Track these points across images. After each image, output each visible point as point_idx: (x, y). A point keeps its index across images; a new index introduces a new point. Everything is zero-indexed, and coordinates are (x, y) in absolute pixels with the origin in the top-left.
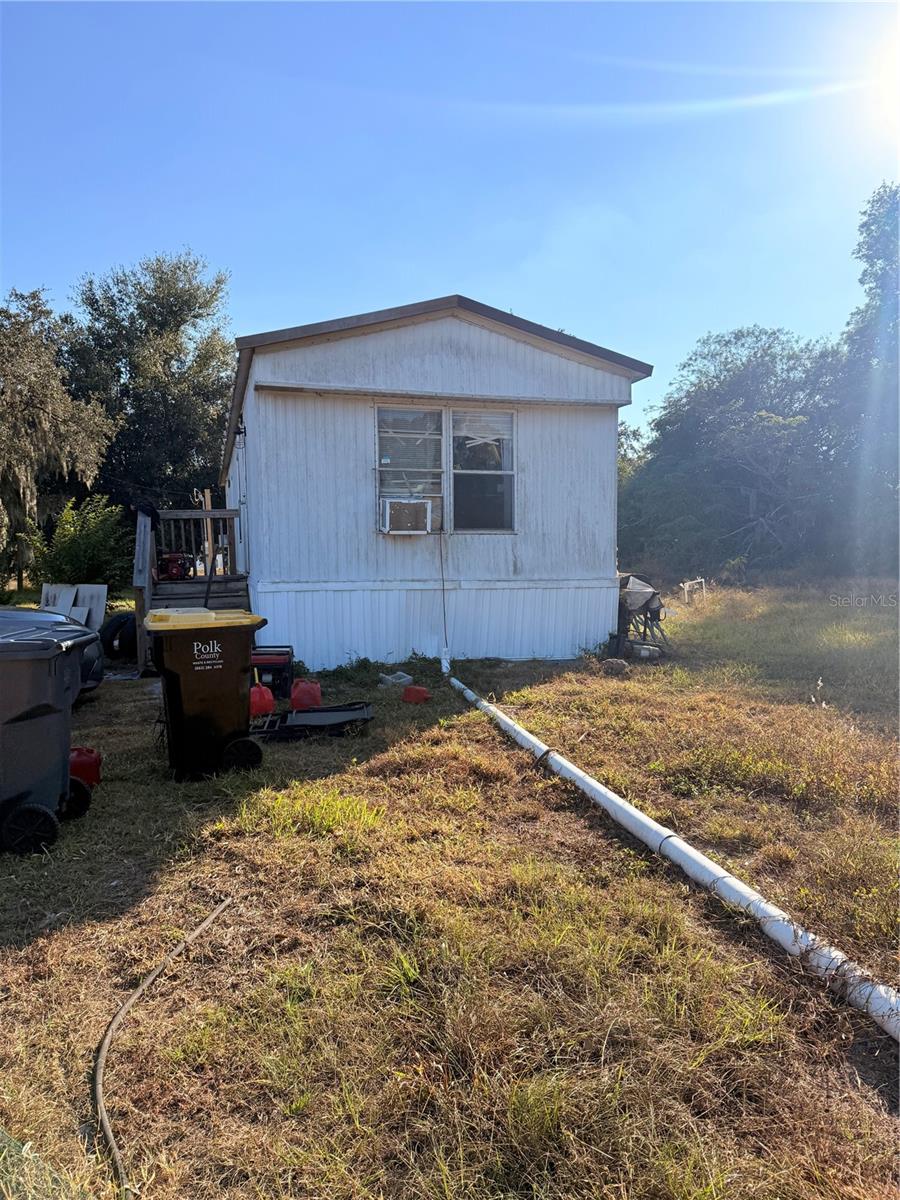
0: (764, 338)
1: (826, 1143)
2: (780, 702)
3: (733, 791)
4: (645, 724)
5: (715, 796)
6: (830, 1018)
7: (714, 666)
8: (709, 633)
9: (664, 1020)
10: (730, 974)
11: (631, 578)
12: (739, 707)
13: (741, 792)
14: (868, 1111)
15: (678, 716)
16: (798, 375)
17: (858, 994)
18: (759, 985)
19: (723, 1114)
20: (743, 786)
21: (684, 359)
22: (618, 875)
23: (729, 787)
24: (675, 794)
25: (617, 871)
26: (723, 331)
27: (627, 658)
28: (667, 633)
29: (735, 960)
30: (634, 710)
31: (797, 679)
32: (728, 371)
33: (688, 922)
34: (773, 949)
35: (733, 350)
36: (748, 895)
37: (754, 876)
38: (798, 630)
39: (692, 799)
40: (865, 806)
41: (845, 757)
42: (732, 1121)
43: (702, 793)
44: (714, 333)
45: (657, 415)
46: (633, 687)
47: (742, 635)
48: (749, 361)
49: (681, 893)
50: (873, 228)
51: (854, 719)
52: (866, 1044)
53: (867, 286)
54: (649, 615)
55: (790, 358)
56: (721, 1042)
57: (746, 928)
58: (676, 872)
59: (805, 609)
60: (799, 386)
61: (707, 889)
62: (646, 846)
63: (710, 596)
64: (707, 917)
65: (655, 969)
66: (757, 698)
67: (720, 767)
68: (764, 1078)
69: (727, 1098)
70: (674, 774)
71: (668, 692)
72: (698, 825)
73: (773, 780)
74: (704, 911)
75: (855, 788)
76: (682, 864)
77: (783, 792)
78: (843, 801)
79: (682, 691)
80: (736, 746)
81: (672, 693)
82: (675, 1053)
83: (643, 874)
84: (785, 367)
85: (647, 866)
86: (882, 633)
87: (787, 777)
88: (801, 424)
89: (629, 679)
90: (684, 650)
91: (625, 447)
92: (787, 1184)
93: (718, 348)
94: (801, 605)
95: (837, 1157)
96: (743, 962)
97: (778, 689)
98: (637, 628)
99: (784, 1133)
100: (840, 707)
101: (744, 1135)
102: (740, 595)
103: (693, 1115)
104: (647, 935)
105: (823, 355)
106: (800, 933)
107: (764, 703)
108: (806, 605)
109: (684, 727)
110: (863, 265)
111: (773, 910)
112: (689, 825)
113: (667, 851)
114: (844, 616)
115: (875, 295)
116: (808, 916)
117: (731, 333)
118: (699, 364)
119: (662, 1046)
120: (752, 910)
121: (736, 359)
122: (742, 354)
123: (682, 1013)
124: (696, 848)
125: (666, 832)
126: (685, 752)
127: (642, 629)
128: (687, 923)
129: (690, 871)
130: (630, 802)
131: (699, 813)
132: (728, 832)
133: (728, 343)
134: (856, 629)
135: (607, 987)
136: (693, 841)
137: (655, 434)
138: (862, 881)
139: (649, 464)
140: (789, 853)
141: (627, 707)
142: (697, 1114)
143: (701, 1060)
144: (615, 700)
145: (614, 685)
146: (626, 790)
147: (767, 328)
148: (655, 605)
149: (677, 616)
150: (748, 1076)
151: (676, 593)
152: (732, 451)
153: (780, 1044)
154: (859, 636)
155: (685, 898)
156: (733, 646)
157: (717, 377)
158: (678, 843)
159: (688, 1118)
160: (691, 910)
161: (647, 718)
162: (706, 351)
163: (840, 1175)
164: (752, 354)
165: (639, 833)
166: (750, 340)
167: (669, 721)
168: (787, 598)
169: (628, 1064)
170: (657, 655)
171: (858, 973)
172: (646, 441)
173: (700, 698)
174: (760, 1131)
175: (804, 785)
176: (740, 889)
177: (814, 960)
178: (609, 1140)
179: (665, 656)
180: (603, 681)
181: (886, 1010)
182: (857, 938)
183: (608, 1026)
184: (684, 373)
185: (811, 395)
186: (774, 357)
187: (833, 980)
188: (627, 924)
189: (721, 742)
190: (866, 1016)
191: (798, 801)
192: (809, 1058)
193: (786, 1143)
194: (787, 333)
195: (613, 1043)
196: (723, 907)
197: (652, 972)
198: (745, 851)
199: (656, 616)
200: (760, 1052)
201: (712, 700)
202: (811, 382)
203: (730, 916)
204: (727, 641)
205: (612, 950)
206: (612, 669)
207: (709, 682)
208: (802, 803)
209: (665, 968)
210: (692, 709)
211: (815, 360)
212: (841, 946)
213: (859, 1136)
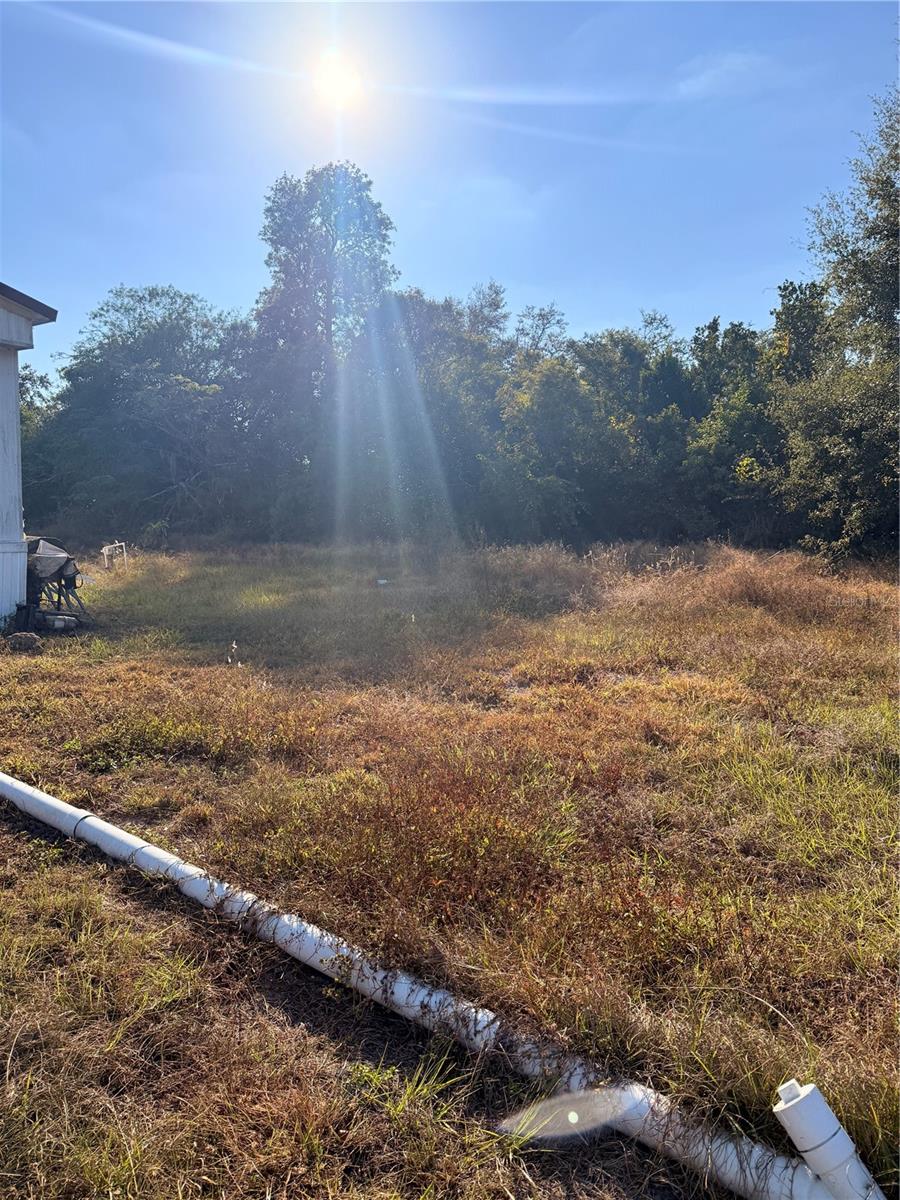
0: (179, 301)
1: (237, 1074)
2: (201, 665)
3: (153, 758)
4: (61, 701)
5: (134, 767)
6: (242, 957)
7: (135, 633)
8: (131, 599)
9: (79, 1009)
10: (148, 943)
11: (41, 542)
12: (161, 672)
13: (162, 759)
14: (273, 1030)
15: (97, 689)
16: (213, 343)
17: (266, 929)
18: (177, 945)
19: (141, 1082)
20: (163, 752)
21: (95, 309)
22: (26, 869)
23: (150, 756)
24: (93, 772)
25: (25, 865)
26: (136, 287)
27: (38, 631)
28: (85, 601)
29: (154, 927)
30: (46, 688)
31: (217, 641)
32: (143, 328)
33: (105, 901)
34: (191, 907)
35: (148, 308)
36: (166, 861)
37: (172, 841)
38: (218, 594)
39: (111, 773)
40: (276, 753)
41: (259, 711)
42: (151, 1086)
43: (120, 766)
44: (128, 287)
45: (67, 363)
46: (46, 662)
47: (164, 600)
48: (164, 321)
49: (98, 872)
50: (276, 214)
51: (268, 674)
52: (272, 970)
53: (272, 269)
54: (63, 582)
55: (205, 325)
56: (139, 1014)
57: (166, 892)
58: (93, 852)
59: (225, 573)
60: (216, 354)
61: (125, 863)
62: (60, 832)
63: (132, 561)
64: (125, 891)
65: (68, 959)
66: (178, 662)
67: (139, 736)
68: (182, 1033)
69: (146, 1065)
70: (91, 751)
71: (85, 664)
72: (117, 800)
73: (193, 742)
74: (123, 886)
75: (267, 739)
76: (99, 843)
77: (200, 753)
78: (256, 752)
79: (101, 662)
80: (156, 713)
81: (90, 665)
82: (91, 1039)
83: (55, 862)
84: (200, 334)
85: (61, 853)
86: (292, 594)
87: (206, 737)
88: (216, 393)
89: (41, 654)
90: (104, 618)
91: (32, 393)
92: (203, 1125)
93: (132, 303)
94: (221, 570)
95: (247, 1082)
96: (163, 927)
97: (198, 653)
98: (50, 597)
99: (200, 1079)
100: (256, 665)
101: (162, 1096)
102: (163, 560)
103: (110, 1096)
104: (59, 926)
105: (234, 327)
106: (216, 885)
107: (185, 668)
108: (226, 568)
109: (102, 700)
110: (268, 248)
111: (192, 870)
112: (107, 801)
113: (82, 833)
114: (260, 579)
115: (280, 279)
116: (223, 867)
117: (145, 289)
118: (112, 316)
119: (76, 1038)
120: (171, 874)
121: (151, 317)
122: (157, 313)
123: (99, 996)
124: (114, 824)
125: (82, 813)
126: (104, 726)
127: (56, 597)
128: (104, 903)
129: (107, 848)
130: (41, 788)
131: (118, 787)
132: (148, 801)
133: (141, 299)
134: (270, 591)
135: (13, 994)
136: (113, 817)
137: (65, 384)
138: (272, 823)
139: (60, 415)
140: (206, 809)
141: (37, 687)
142: (114, 1093)
143: (118, 1037)
144: (25, 678)
145: (22, 661)
146: (36, 777)
147: (182, 292)
148: (70, 571)
149: (94, 582)
150: (166, 1038)
151: (94, 558)
152: (150, 411)
153: (198, 996)
154: (273, 597)
155: (102, 877)
156: (155, 612)
157: (131, 333)
158: (96, 822)
159: (105, 1100)
160: (108, 888)
161: (62, 694)
162: (119, 303)
163: (250, 1098)
164: (167, 315)
165: (51, 820)
166: (166, 300)
167: (86, 695)
168: (208, 563)
169: (38, 1068)
170: (73, 625)
171: (267, 909)
172: (56, 391)
173: (121, 668)
174: (178, 1086)
175: (221, 743)
176: (158, 855)
177: (228, 907)
178: (17, 1157)
179: (84, 625)
180: (9, 659)
181: (288, 937)
182: (266, 877)
183: (14, 1036)
184: (96, 322)
185: (226, 366)
186: (189, 321)
187: (245, 921)
188: (36, 921)
189: (141, 712)
190: (273, 946)
191: (217, 758)
192: (224, 1000)
193: (202, 1088)
194: (201, 301)
195: (21, 1051)
196: (142, 878)
197: (65, 963)
198: (164, 817)
199: (71, 584)
200: (178, 1009)
201: (133, 669)
202: (224, 352)
203: (149, 885)
204: (150, 607)
205: (19, 952)
206: (20, 644)
207: (130, 649)
208: (220, 760)
209: (81, 956)
210: (112, 680)
211: (227, 331)
212: (251, 889)
213: (267, 1055)
